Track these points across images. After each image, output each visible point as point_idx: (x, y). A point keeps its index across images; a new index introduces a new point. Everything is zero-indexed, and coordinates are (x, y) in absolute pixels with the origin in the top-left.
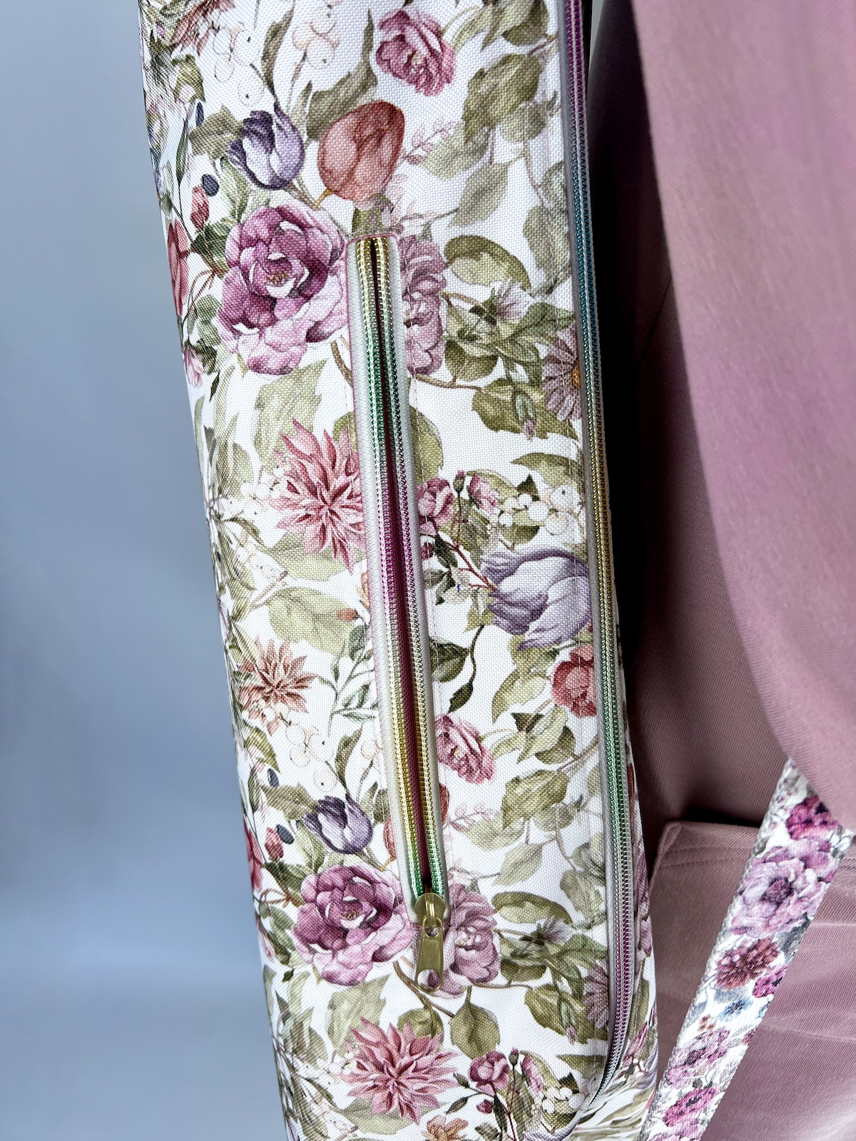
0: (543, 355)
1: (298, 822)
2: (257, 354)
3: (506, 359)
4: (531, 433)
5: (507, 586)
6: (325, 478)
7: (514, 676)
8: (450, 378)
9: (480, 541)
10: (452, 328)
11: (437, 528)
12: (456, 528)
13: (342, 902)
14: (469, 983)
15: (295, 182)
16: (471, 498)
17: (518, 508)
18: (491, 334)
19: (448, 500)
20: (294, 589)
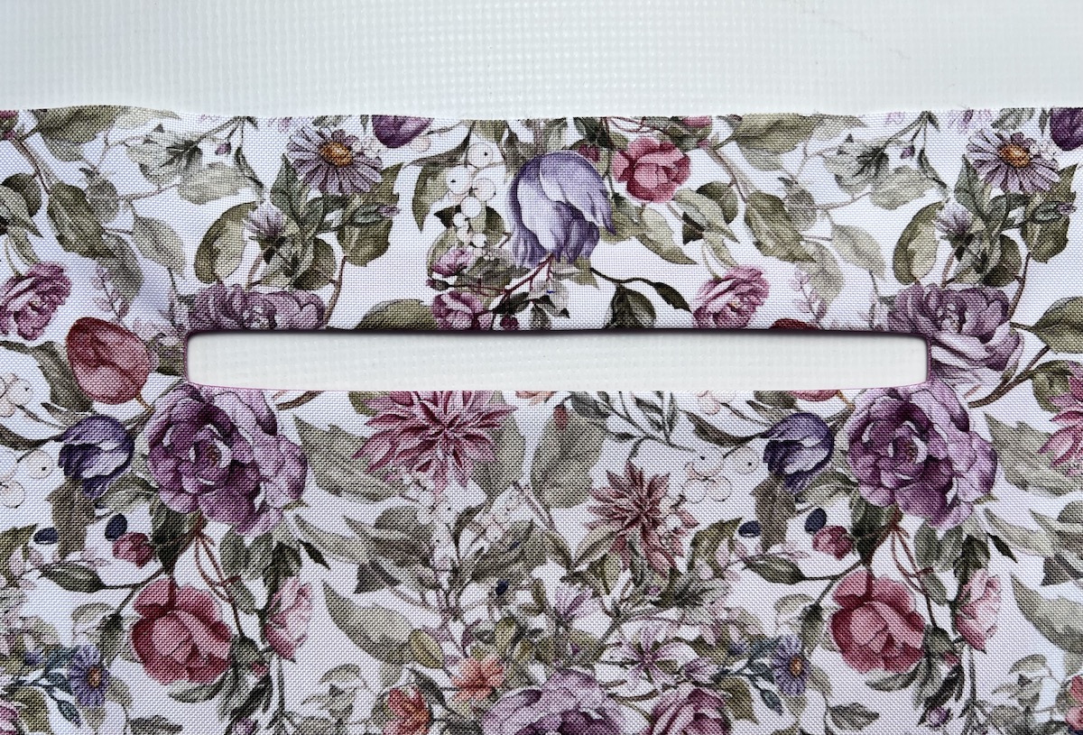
0: (318, 194)
1: (797, 501)
2: (285, 487)
3: (319, 230)
4: (392, 210)
5: (548, 243)
6: (417, 430)
7: (643, 239)
8: (331, 286)
9: (501, 268)
10: (282, 283)
11: (486, 311)
12: (486, 291)
13: (895, 458)
14: (1007, 324)
15: (128, 428)
16: (453, 275)
17: (468, 227)
18: (293, 243)
19: (456, 297)
20: (533, 476)
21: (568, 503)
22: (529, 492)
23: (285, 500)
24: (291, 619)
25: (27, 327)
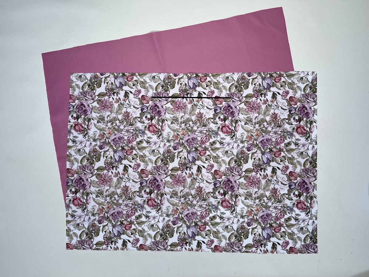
6: (177, 107)
11: (185, 95)
13: (228, 111)
15: (148, 107)
17: (183, 85)
21: (193, 115)
22: (189, 114)
23: (164, 114)
24: (164, 127)
25: (137, 96)
